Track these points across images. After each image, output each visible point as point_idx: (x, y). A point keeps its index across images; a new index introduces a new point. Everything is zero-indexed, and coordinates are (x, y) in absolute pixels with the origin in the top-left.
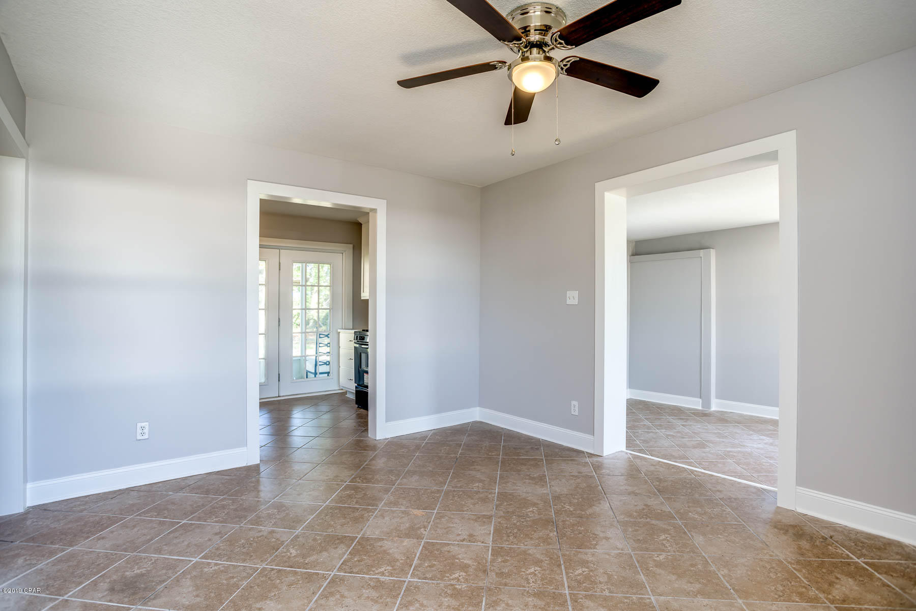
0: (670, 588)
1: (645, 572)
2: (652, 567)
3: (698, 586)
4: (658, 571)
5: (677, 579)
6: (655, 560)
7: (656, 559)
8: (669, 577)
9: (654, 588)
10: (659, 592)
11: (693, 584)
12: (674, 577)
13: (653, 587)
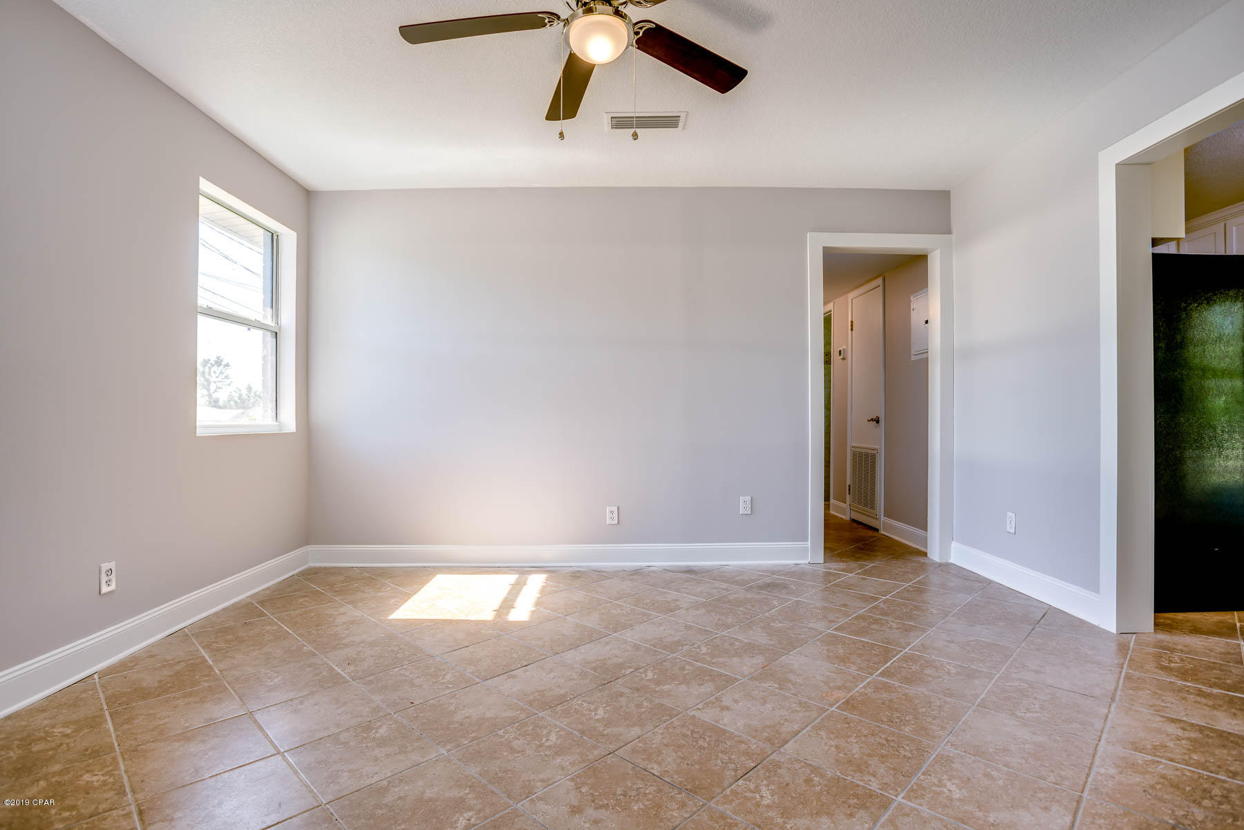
0: (428, 776)
1: (473, 780)
2: (467, 794)
3: (389, 798)
4: (455, 793)
5: (422, 794)
6: (470, 809)
7: (470, 814)
8: (436, 790)
9: (448, 765)
10: (441, 764)
11: (396, 797)
12: (429, 794)
13: (451, 765)
